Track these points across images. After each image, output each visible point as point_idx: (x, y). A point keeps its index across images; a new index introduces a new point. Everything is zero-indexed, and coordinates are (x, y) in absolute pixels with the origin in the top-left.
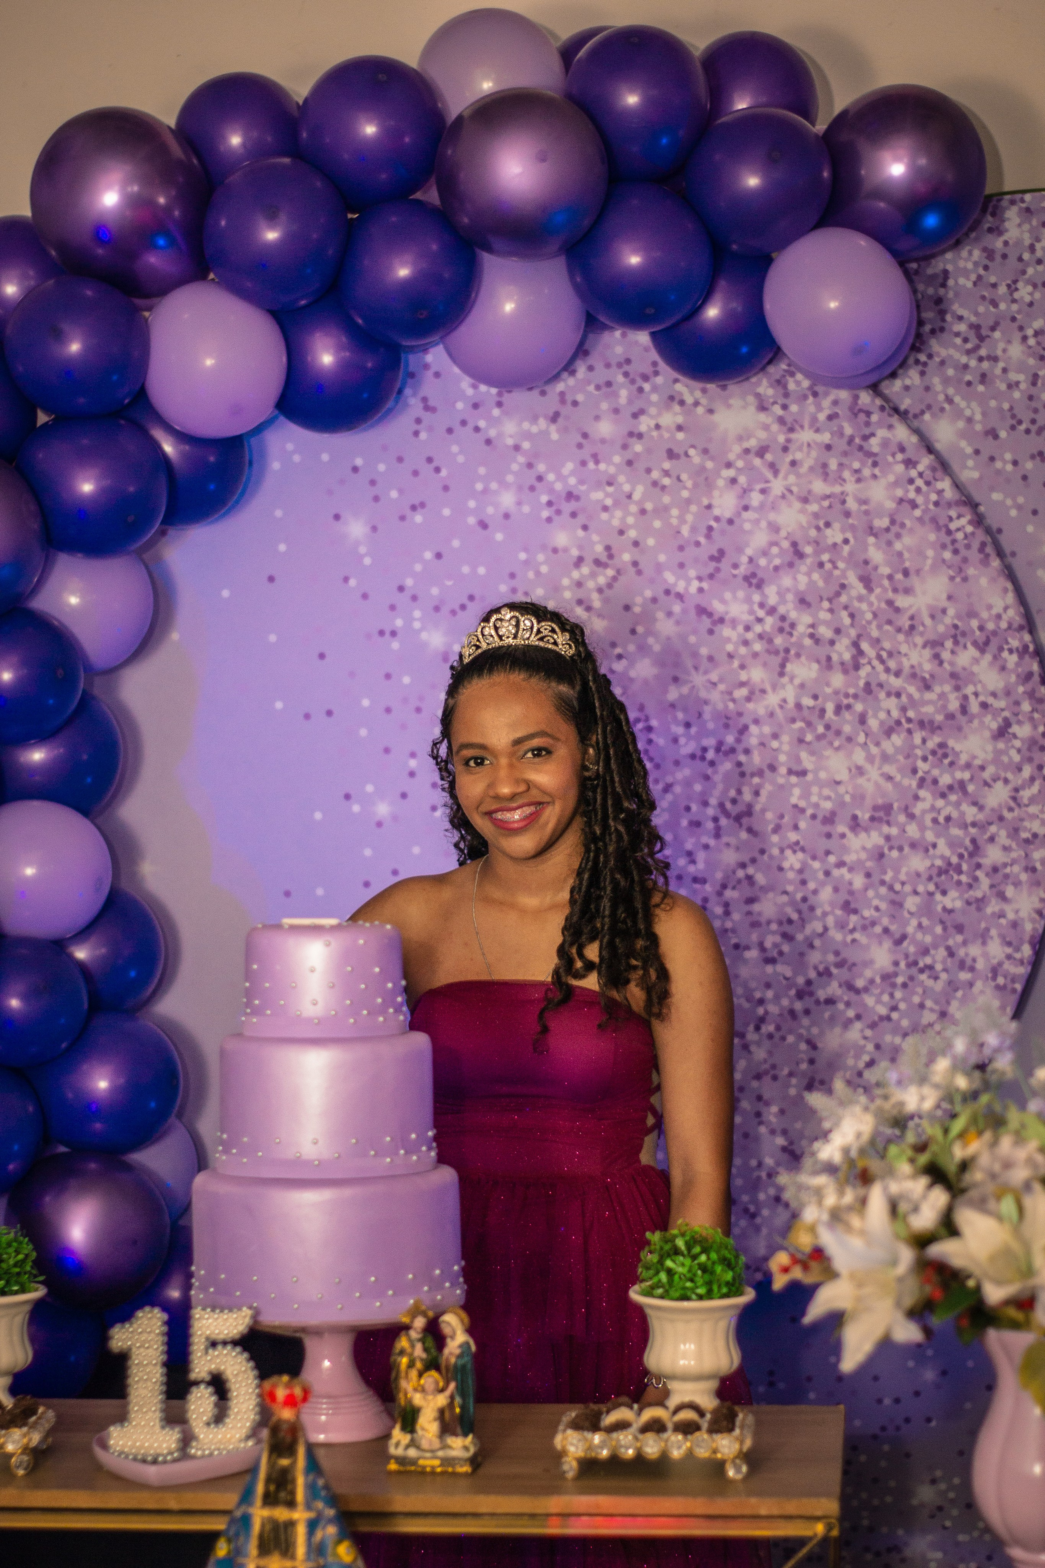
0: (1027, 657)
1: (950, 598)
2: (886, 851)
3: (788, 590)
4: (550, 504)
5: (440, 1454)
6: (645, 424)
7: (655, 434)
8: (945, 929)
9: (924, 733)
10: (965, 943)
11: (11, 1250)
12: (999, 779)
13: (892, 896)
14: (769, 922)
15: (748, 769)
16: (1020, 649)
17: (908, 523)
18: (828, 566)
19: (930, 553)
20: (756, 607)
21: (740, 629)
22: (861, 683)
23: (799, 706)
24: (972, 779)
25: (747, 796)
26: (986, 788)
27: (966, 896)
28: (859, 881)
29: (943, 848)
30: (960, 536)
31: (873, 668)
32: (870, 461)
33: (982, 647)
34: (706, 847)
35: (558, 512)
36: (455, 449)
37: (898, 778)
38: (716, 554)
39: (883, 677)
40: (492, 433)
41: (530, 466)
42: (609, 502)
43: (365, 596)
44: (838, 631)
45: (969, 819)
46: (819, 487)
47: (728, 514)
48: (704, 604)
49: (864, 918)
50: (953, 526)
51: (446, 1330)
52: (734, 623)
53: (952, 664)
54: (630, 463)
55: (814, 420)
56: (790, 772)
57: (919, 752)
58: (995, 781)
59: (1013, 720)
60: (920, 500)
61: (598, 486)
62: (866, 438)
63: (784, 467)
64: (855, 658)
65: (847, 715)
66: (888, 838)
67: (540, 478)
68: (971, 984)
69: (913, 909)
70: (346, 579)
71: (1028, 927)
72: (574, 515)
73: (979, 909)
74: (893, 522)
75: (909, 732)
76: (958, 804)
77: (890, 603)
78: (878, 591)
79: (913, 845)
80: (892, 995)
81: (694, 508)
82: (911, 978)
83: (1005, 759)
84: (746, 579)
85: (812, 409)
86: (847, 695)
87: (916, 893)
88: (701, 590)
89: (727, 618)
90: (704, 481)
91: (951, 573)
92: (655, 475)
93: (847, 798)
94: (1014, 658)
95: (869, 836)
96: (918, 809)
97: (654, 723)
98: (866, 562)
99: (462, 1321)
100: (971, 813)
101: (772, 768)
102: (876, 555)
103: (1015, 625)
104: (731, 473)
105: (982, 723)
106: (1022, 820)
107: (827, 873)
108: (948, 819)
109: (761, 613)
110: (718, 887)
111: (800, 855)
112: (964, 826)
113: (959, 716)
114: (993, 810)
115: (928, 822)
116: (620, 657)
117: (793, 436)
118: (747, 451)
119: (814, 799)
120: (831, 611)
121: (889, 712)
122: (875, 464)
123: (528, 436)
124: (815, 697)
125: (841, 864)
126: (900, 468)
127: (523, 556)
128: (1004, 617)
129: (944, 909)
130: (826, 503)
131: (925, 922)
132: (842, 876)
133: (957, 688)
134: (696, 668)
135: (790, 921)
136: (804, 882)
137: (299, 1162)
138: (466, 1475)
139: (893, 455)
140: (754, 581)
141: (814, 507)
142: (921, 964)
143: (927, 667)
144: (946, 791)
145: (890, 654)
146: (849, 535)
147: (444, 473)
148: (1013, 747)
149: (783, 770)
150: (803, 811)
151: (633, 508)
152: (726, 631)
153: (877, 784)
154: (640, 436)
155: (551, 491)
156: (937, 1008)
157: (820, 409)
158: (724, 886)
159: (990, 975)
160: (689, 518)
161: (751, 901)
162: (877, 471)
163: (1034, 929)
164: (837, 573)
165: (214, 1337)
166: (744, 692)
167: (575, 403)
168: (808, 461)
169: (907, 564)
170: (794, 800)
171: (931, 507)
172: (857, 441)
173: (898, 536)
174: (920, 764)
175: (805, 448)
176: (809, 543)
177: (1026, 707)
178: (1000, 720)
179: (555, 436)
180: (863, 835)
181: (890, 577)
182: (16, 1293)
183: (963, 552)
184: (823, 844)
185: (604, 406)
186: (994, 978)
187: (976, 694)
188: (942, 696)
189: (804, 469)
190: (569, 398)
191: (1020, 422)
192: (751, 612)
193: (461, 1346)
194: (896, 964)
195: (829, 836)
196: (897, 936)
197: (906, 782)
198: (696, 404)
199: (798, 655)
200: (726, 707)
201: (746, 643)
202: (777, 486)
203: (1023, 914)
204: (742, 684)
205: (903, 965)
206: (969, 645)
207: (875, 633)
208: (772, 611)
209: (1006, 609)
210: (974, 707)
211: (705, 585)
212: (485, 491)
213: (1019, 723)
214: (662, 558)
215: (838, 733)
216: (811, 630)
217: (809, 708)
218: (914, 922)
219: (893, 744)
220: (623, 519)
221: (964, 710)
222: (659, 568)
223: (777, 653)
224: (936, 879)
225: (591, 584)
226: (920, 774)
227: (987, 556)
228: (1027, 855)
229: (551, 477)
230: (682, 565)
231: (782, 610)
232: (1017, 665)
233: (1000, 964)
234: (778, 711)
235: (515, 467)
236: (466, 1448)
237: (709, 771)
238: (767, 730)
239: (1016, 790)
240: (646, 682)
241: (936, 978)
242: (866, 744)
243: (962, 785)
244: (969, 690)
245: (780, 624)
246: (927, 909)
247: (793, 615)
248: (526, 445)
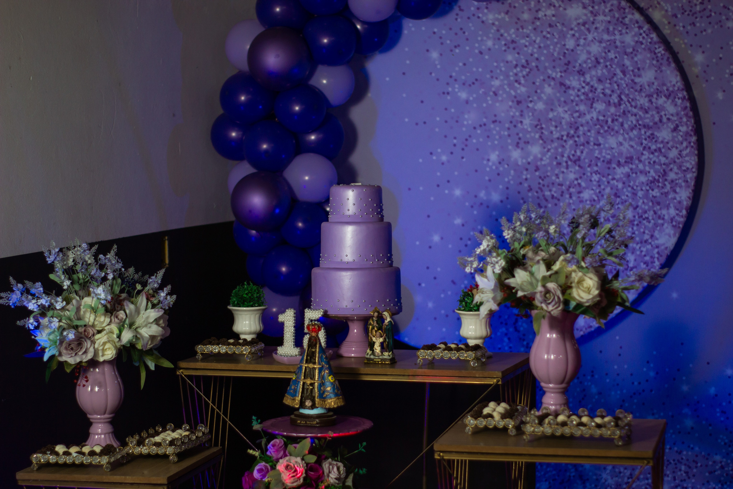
0: (685, 101)
1: (655, 78)
2: (631, 174)
3: (594, 76)
4: (505, 45)
5: (381, 357)
6: (541, 14)
7: (544, 18)
8: (653, 204)
9: (645, 130)
10: (661, 209)
11: (255, 293)
12: (674, 147)
13: (633, 191)
14: (586, 201)
15: (579, 143)
16: (682, 98)
17: (640, 50)
18: (609, 67)
19: (648, 61)
20: (582, 83)
21: (576, 91)
22: (622, 111)
23: (598, 120)
24: (664, 147)
25: (578, 153)
26: (669, 150)
27: (661, 191)
28: (620, 185)
29: (652, 173)
30: (659, 55)
31: (626, 105)
32: (625, 27)
33: (668, 97)
34: (563, 172)
35: (509, 48)
36: (471, 25)
37: (635, 146)
38: (567, 63)
39: (630, 108)
40: (484, 19)
41: (498, 31)
42: (527, 44)
43: (438, 80)
44: (613, 91)
45: (662, 162)
46: (606, 37)
47: (571, 48)
48: (562, 82)
49: (622, 199)
50: (657, 51)
51: (384, 317)
52: (574, 89)
53: (656, 103)
54: (535, 29)
55: (604, 12)
56: (595, 144)
57: (643, 137)
58: (672, 148)
59: (679, 124)
60: (644, 41)
61: (523, 38)
62: (623, 18)
63: (592, 30)
64: (619, 102)
65: (616, 123)
66: (631, 169)
67: (502, 35)
68: (663, 225)
69: (641, 196)
70: (431, 73)
71: (685, 203)
72: (514, 49)
73: (666, 196)
74: (634, 50)
75: (640, 129)
76: (658, 157)
77: (633, 81)
78: (628, 76)
79: (641, 172)
80: (633, 229)
81: (559, 46)
82: (640, 222)
83: (676, 139)
84: (579, 72)
85: (603, 8)
86: (616, 115)
87: (642, 190)
88: (561, 76)
89: (571, 87)
90: (563, 36)
91: (656, 69)
92: (544, 33)
93: (616, 154)
94: (680, 101)
95: (624, 168)
96: (643, 158)
97: (544, 126)
98: (624, 65)
99: (389, 314)
100: (663, 160)
101: (588, 143)
102: (627, 62)
103: (680, 89)
104: (572, 32)
105: (667, 126)
106: (683, 162)
107: (608, 182)
108: (654, 162)
109: (584, 85)
110: (567, 187)
111: (598, 176)
112: (661, 165)
113: (659, 123)
114: (672, 159)
115: (647, 163)
116: (531, 101)
117: (596, 18)
118: (579, 24)
119: (604, 154)
120: (610, 84)
121: (632, 122)
122: (627, 28)
123: (497, 19)
124: (604, 116)
125: (613, 179)
126: (636, 30)
127: (495, 64)
128: (676, 86)
129: (653, 196)
130: (608, 43)
131: (645, 201)
132: (614, 183)
133: (658, 113)
134: (559, 106)
135: (594, 200)
136: (599, 186)
137: (342, 262)
138: (388, 364)
139: (634, 25)
140: (581, 73)
141: (604, 45)
142: (644, 217)
143: (647, 104)
144: (653, 151)
145: (633, 100)
146: (617, 55)
147: (467, 34)
148: (680, 135)
149: (592, 144)
150: (599, 159)
151: (536, 46)
152: (571, 92)
153: (627, 149)
154: (539, 19)
155: (506, 40)
156: (650, 233)
157: (606, 7)
158: (570, 187)
159: (670, 221)
160: (557, 49)
161: (580, 192)
162: (628, 31)
163: (687, 204)
164: (612, 69)
165: (311, 318)
166: (577, 114)
167: (515, 7)
168: (602, 28)
169: (639, 66)
170: (596, 155)
171: (648, 44)
172: (620, 19)
173: (636, 55)
174: (644, 141)
175: (601, 22)
176: (602, 58)
177: (685, 120)
178: (675, 125)
179: (507, 19)
180: (622, 168)
181: (633, 71)
182: (257, 306)
183: (661, 61)
184: (607, 171)
185: (526, 8)
186: (672, 222)
187: (665, 115)
188: (652, 116)
189: (600, 30)
190: (512, 5)
191: (685, 11)
192: (580, 84)
193: (388, 322)
194: (634, 217)
195: (609, 168)
196: (635, 206)
197: (638, 148)
198: (560, 6)
199: (598, 100)
200: (571, 120)
201: (578, 96)
202: (590, 37)
203: (683, 198)
204: (577, 111)
205: (637, 217)
206: (663, 96)
207: (627, 92)
208: (588, 84)
209: (677, 82)
210: (665, 120)
211: (563, 75)
212: (482, 40)
213: (682, 126)
214: (547, 64)
215: (613, 130)
216: (603, 91)
217: (602, 120)
218: (641, 201)
219: (634, 134)
220: (532, 51)
221: (661, 121)
222: (546, 68)
223: (590, 99)
224: (649, 185)
225: (520, 75)
226: (644, 145)
227: (670, 62)
228: (684, 176)
229: (506, 35)
230: (554, 67)
231: (592, 83)
232: (681, 104)
233: (674, 217)
234: (590, 122)
235: (493, 31)
236: (389, 355)
237: (564, 144)
238: (586, 128)
239: (681, 151)
240: (541, 111)
241: (649, 222)
242: (623, 134)
243: (660, 149)
244: (663, 113)
245: (591, 89)
246: (646, 196)
247: (596, 85)
248: (497, 23)
